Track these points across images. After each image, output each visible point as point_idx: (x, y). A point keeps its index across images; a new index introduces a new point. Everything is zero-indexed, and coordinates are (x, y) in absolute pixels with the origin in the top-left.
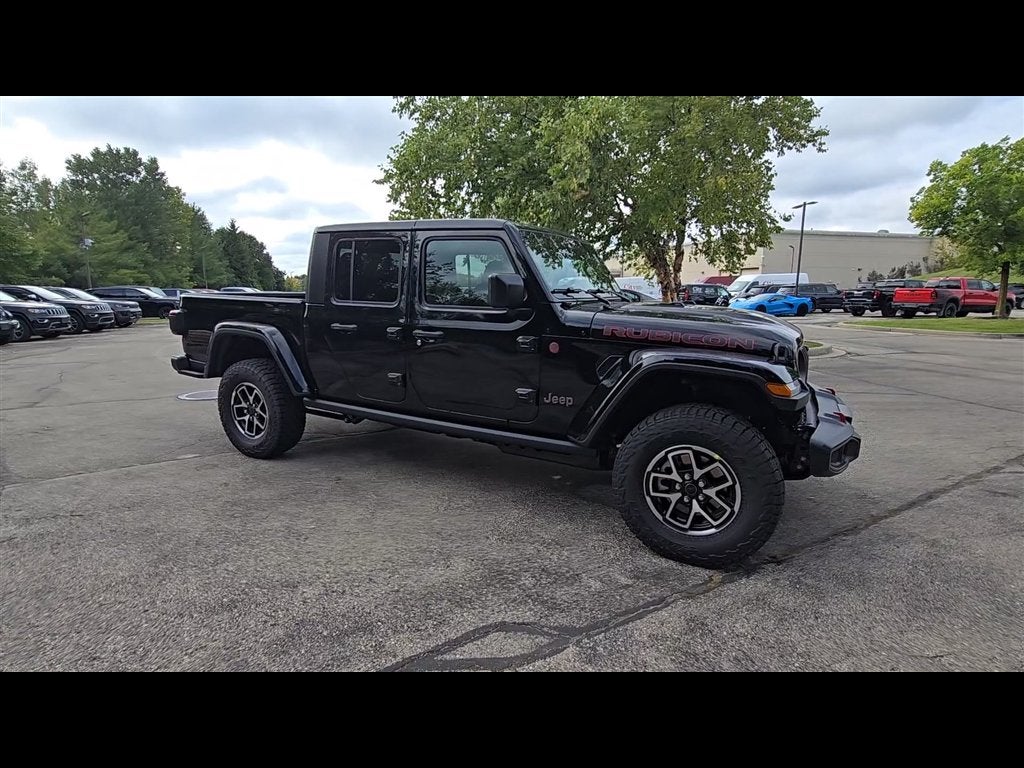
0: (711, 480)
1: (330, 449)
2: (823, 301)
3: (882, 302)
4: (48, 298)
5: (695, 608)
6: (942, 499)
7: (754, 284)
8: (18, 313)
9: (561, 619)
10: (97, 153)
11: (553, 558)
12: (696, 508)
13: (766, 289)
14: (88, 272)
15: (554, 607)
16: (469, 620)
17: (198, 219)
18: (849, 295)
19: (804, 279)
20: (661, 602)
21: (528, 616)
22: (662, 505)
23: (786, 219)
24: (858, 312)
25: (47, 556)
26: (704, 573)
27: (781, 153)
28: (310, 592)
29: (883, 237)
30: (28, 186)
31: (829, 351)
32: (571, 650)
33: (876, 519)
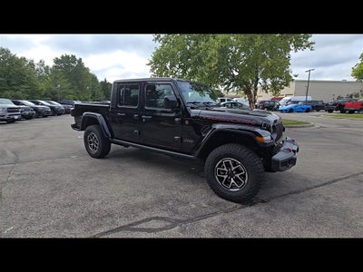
0: (238, 171)
1: (119, 156)
2: (316, 107)
3: (341, 108)
4: (45, 104)
5: (226, 216)
6: (338, 183)
7: (290, 100)
8: (35, 109)
9: (178, 217)
10: (62, 57)
11: (182, 196)
12: (232, 181)
13: (294, 102)
14: (59, 96)
15: (177, 213)
16: (146, 215)
17: (94, 78)
18: (327, 105)
19: (309, 98)
20: (216, 213)
21: (166, 215)
22: (221, 179)
23: (296, 76)
24: (330, 111)
25: (22, 186)
26: (235, 204)
27: (296, 51)
28: (97, 202)
29: (345, 82)
30: (42, 68)
31: (313, 126)
32: (177, 227)
33: (308, 189)
